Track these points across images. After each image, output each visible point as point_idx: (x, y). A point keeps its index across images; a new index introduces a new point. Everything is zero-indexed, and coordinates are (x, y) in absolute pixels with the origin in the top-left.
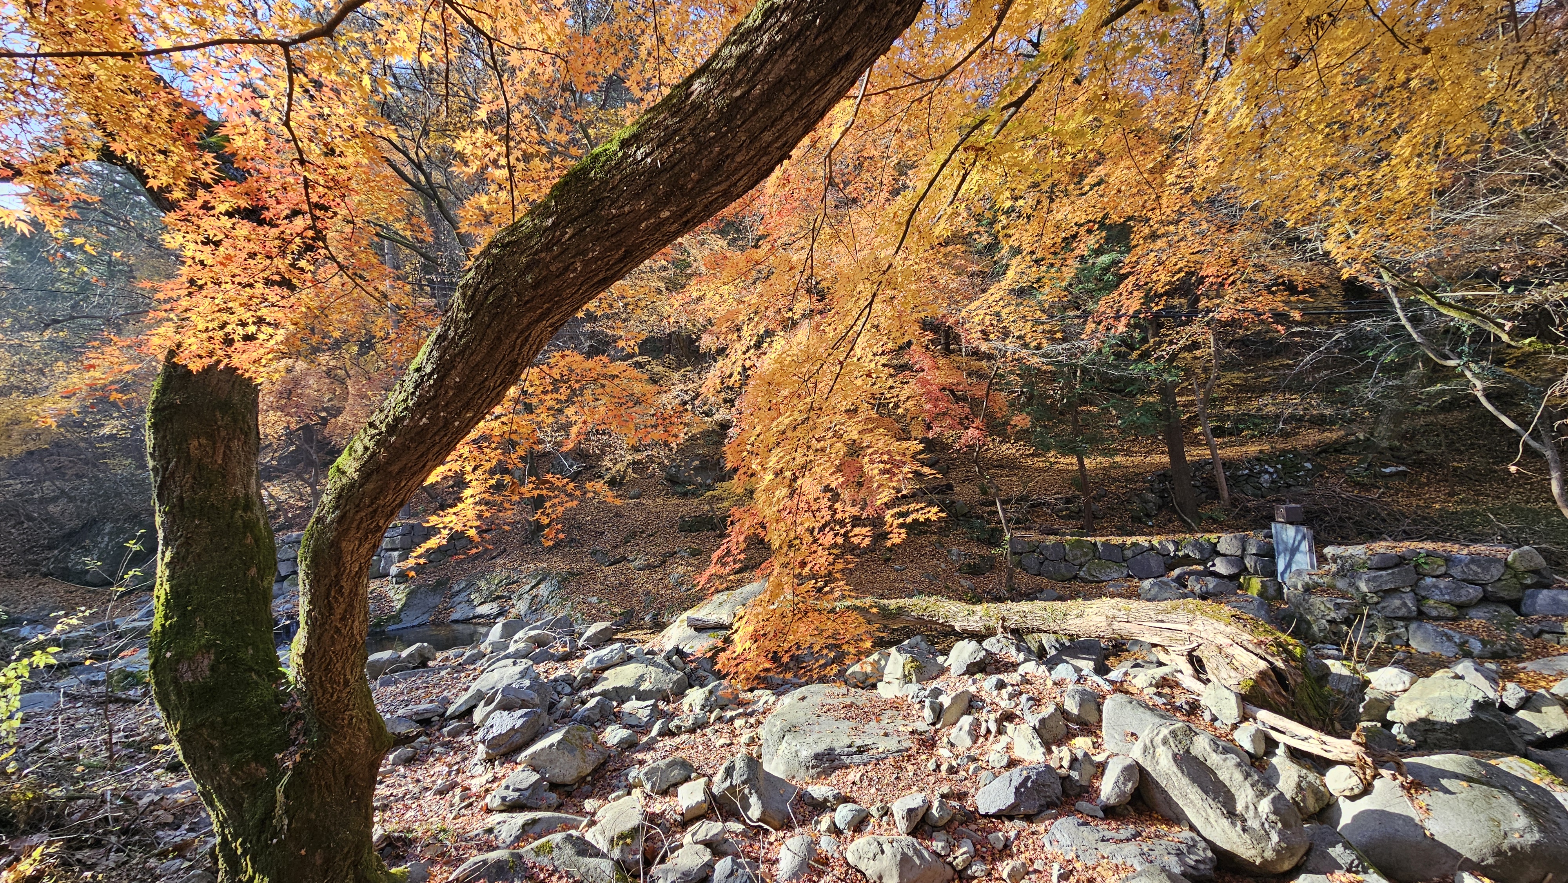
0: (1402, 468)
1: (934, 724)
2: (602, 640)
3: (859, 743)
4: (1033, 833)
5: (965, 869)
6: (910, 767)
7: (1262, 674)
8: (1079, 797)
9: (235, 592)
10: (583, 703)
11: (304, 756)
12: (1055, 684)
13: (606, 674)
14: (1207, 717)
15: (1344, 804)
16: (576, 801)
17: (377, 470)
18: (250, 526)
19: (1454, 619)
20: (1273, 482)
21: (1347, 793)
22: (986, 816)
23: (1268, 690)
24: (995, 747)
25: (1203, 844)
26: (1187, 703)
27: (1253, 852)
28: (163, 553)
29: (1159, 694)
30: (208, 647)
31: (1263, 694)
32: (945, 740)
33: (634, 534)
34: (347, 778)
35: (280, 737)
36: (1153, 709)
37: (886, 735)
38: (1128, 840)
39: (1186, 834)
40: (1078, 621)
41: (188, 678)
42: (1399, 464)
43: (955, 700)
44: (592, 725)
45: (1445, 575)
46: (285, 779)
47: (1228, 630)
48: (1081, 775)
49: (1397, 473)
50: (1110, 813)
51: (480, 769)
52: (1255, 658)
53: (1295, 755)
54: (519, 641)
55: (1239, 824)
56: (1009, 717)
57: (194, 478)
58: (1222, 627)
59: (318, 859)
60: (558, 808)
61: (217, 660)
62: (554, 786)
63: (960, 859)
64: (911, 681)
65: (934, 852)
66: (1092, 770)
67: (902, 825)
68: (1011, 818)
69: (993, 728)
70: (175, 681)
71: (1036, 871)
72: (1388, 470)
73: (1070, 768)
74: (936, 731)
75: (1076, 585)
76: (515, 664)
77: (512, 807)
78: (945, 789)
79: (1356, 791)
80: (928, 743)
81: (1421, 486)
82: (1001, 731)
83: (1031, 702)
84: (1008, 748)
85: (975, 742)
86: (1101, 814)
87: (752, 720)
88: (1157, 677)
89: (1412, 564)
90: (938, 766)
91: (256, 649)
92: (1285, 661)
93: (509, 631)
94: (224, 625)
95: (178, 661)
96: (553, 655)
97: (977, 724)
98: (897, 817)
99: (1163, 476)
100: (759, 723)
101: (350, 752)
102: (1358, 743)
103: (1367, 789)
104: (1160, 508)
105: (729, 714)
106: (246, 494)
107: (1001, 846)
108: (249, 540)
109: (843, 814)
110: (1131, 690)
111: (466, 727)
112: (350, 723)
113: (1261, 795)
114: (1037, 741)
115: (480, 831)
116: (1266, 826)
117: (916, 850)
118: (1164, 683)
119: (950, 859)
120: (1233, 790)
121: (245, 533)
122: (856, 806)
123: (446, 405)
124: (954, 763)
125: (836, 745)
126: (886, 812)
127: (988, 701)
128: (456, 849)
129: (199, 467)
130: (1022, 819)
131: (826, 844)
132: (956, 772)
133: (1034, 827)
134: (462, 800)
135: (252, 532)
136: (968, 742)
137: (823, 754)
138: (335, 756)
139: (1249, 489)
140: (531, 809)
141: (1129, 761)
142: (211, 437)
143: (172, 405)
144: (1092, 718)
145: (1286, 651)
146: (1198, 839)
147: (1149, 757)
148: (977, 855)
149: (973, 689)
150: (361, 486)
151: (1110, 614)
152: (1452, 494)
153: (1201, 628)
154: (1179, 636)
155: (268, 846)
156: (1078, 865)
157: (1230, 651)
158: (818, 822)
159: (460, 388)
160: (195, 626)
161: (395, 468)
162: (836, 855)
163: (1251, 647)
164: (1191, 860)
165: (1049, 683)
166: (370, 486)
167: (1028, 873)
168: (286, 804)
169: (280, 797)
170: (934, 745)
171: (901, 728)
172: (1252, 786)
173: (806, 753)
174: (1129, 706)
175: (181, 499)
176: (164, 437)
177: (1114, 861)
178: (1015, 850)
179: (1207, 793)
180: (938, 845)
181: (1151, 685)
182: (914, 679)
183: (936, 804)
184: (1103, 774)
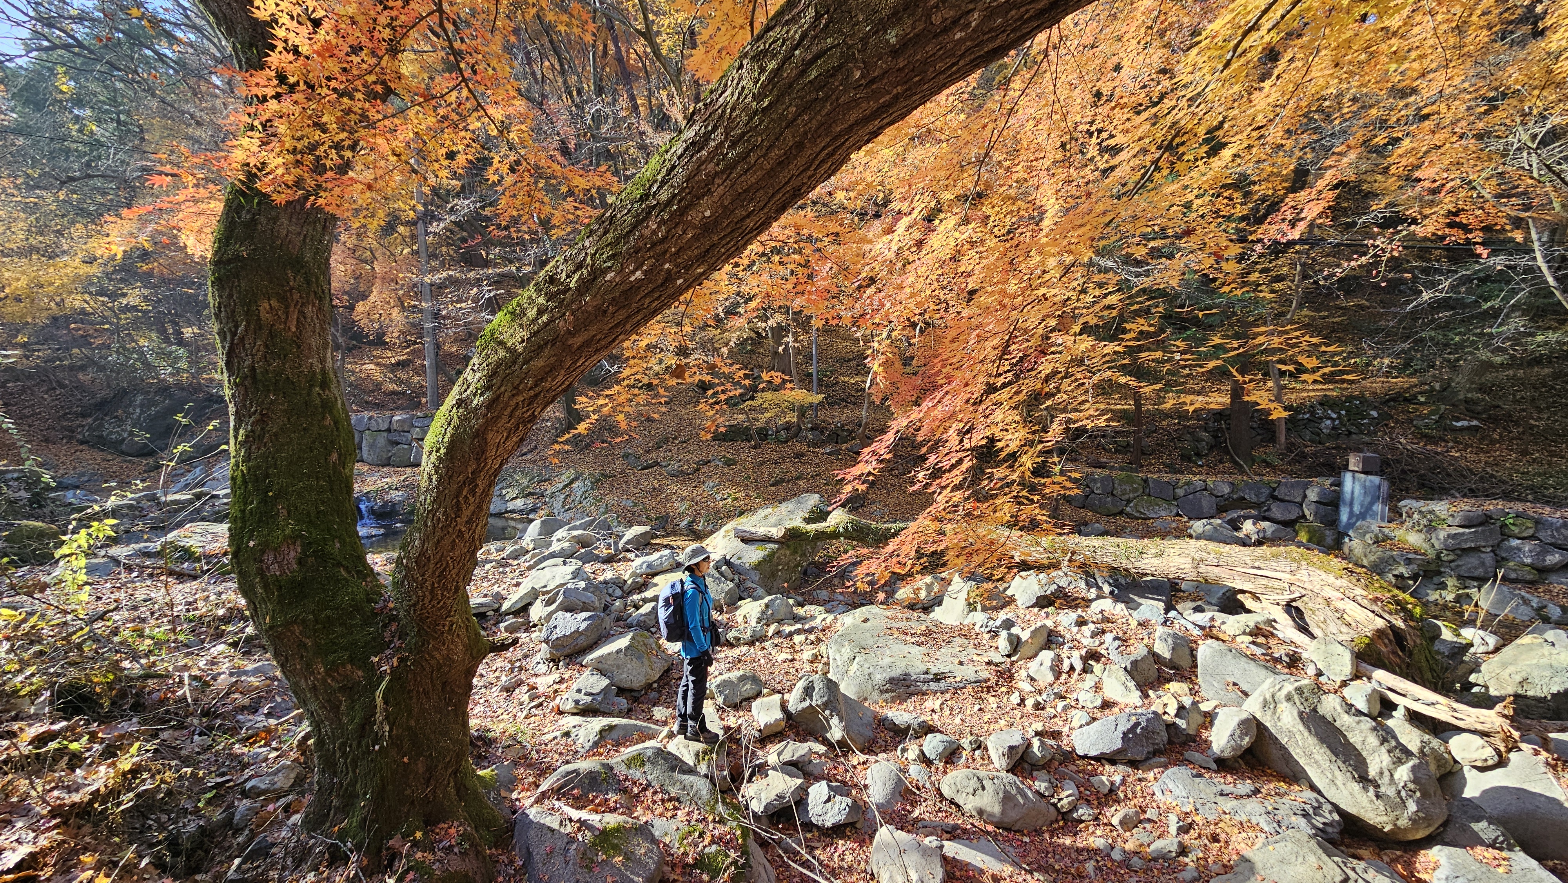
0: (1475, 423)
1: (1009, 656)
2: (643, 544)
3: (934, 670)
4: (1140, 780)
5: (1071, 811)
6: (991, 699)
7: (1380, 633)
8: (1184, 744)
9: (317, 479)
10: (637, 607)
11: (401, 660)
12: (1140, 624)
13: (656, 580)
14: (1311, 671)
15: (1470, 775)
16: (644, 707)
17: (553, 342)
18: (328, 406)
19: (1532, 583)
20: (1334, 428)
21: (1479, 764)
22: (1085, 757)
23: (1384, 649)
24: (1080, 685)
25: (1329, 807)
26: (1287, 655)
27: (1385, 818)
28: (236, 431)
29: (1254, 643)
30: (295, 537)
31: (1379, 653)
32: (1023, 673)
33: (667, 440)
34: (444, 684)
35: (374, 639)
36: (1253, 658)
37: (961, 663)
38: (1249, 796)
39: (1309, 795)
40: (1156, 561)
41: (275, 570)
42: (1472, 418)
43: (1034, 633)
44: (648, 630)
45: (1532, 537)
46: (384, 684)
47: (1339, 583)
48: (1188, 724)
49: (1469, 428)
50: (1223, 765)
51: (543, 668)
52: (1371, 615)
53: (1415, 718)
54: (561, 539)
55: (1371, 789)
56: (1093, 656)
57: (267, 346)
58: (1331, 579)
59: (421, 768)
60: (628, 713)
61: (304, 552)
62: (622, 691)
63: (1065, 801)
64: (975, 609)
65: (1037, 792)
66: (1200, 720)
67: (999, 761)
68: (1113, 762)
69: (1079, 666)
70: (261, 573)
71: (1149, 820)
72: (1459, 424)
73: (1176, 716)
74: (1012, 663)
75: (1121, 520)
76: (565, 563)
77: (587, 711)
78: (1039, 727)
79: (1490, 763)
80: (1006, 676)
81: (1493, 442)
82: (1086, 670)
83: (1117, 643)
84: (1097, 688)
85: (1057, 678)
86: (1214, 766)
87: (812, 637)
88: (1252, 624)
89: (1499, 524)
90: (1023, 700)
91: (343, 543)
92: (1405, 621)
93: (548, 529)
94: (308, 515)
95: (263, 552)
96: (598, 557)
97: (1058, 659)
98: (992, 753)
99: (1219, 415)
100: (819, 640)
101: (447, 658)
102: (1505, 716)
103: (1502, 762)
104: (1211, 448)
105: (787, 629)
106: (323, 370)
107: (1106, 791)
108: (328, 421)
109: (932, 744)
110: (1221, 636)
111: (523, 624)
112: (450, 629)
113: (1399, 762)
114: (1131, 684)
115: (558, 734)
116: (1403, 794)
117: (1018, 788)
118: (1256, 632)
119: (1055, 800)
120: (1364, 754)
121: (323, 413)
122: (945, 738)
123: (677, 253)
124: (1040, 699)
125: (911, 671)
126: (979, 746)
127: (1068, 636)
128: (538, 752)
129: (272, 335)
130: (1125, 764)
131: (916, 771)
132: (1043, 709)
133: (1140, 774)
134: (532, 699)
135: (331, 412)
136: (1050, 678)
137: (898, 679)
138: (433, 662)
139: (1308, 435)
140: (605, 714)
141: (1244, 716)
142: (283, 299)
143: (237, 258)
144: (1185, 663)
145: (1404, 609)
146: (1322, 800)
147: (1269, 713)
148: (1082, 799)
149: (1049, 623)
150: (526, 362)
151: (1197, 556)
152: (1524, 453)
153: (1305, 579)
154: (1276, 584)
155: (369, 752)
156: (1197, 819)
157: (1340, 605)
158: (904, 750)
159: (707, 227)
160: (278, 514)
161: (578, 340)
162: (928, 785)
163: (1365, 602)
164: (1319, 821)
165: (1134, 624)
166: (539, 363)
167: (1140, 822)
168: (386, 710)
169: (379, 701)
170: (1011, 677)
171: (975, 658)
172: (1389, 752)
173: (879, 677)
174: (1230, 656)
175: (253, 369)
176: (230, 296)
177: (1237, 818)
178: (1122, 795)
179: (1337, 755)
180: (1041, 786)
181: (1244, 633)
182: (979, 607)
183: (1036, 743)
184: (1212, 724)
